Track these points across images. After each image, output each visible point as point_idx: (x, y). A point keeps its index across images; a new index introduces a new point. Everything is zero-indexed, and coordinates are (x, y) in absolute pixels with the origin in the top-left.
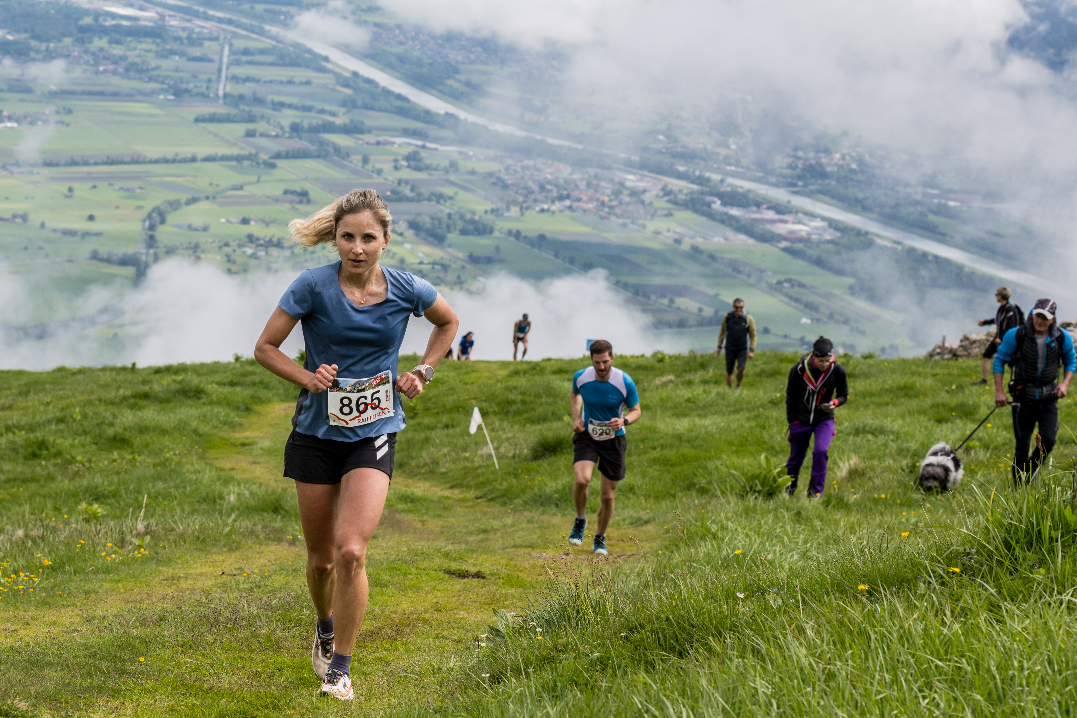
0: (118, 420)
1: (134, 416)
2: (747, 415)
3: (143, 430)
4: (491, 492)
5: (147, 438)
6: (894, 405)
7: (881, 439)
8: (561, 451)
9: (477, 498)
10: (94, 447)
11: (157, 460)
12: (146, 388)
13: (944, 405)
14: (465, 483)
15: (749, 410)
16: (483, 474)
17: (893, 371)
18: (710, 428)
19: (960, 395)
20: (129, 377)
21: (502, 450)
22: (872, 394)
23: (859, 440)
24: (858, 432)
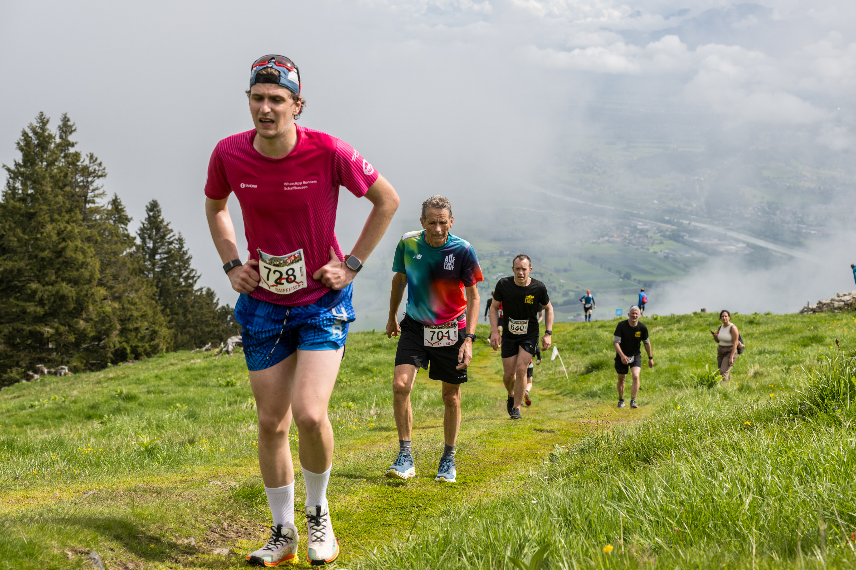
0: (365, 360)
1: (374, 356)
2: (701, 346)
3: (378, 364)
4: (565, 391)
5: (380, 368)
6: (781, 338)
7: (773, 356)
8: (602, 368)
9: (557, 395)
10: (352, 373)
11: (386, 379)
12: (380, 342)
13: (807, 337)
14: (551, 386)
15: (702, 343)
16: (560, 382)
17: (780, 320)
18: (681, 354)
19: (816, 332)
20: (371, 337)
21: (570, 369)
22: (768, 333)
23: (762, 357)
24: (760, 353)
